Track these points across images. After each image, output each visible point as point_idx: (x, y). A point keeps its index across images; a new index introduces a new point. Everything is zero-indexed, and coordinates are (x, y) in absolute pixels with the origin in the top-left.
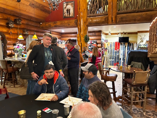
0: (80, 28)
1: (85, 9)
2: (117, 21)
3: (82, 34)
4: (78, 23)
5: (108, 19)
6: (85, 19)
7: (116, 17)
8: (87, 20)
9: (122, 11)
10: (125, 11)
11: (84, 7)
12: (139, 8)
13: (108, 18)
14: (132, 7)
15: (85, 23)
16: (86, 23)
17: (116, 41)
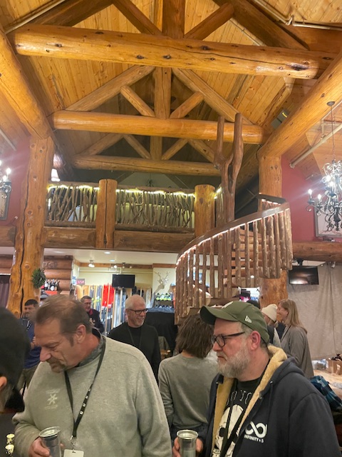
0: (22, 250)
1: (41, 206)
2: (116, 244)
3: (27, 267)
4: (19, 238)
5: (95, 238)
6: (40, 230)
7: (113, 235)
8: (43, 232)
9: (126, 225)
10: (132, 225)
11: (38, 201)
12: (156, 223)
13: (95, 235)
14: (144, 220)
15: (37, 238)
16: (40, 239)
17: (106, 284)
